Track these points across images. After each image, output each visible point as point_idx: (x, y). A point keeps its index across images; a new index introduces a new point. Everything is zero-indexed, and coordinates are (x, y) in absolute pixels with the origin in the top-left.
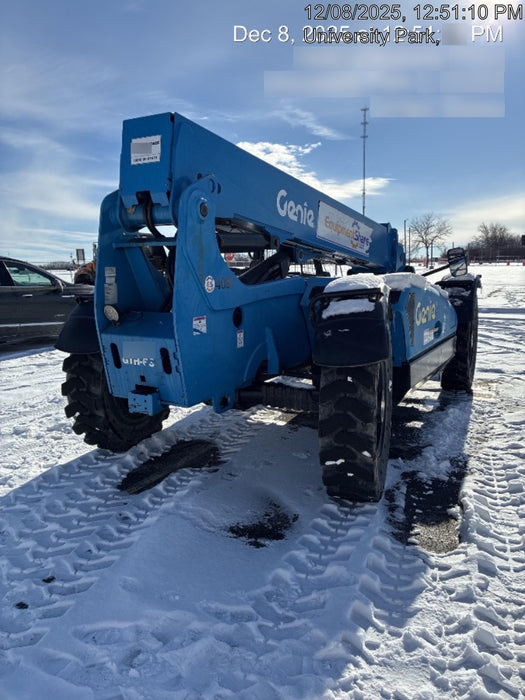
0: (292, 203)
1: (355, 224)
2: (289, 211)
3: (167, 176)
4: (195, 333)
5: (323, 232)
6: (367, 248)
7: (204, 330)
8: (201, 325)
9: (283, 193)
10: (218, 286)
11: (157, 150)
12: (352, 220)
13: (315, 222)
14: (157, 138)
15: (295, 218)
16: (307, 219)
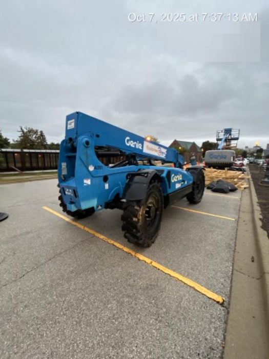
0: (132, 142)
1: (159, 148)
2: (131, 144)
3: (76, 132)
4: (85, 185)
5: (146, 151)
6: (164, 155)
7: (89, 183)
8: (88, 182)
9: (128, 138)
10: (95, 168)
11: (73, 124)
12: (158, 147)
13: (142, 147)
14: (73, 120)
15: (134, 146)
16: (139, 146)
